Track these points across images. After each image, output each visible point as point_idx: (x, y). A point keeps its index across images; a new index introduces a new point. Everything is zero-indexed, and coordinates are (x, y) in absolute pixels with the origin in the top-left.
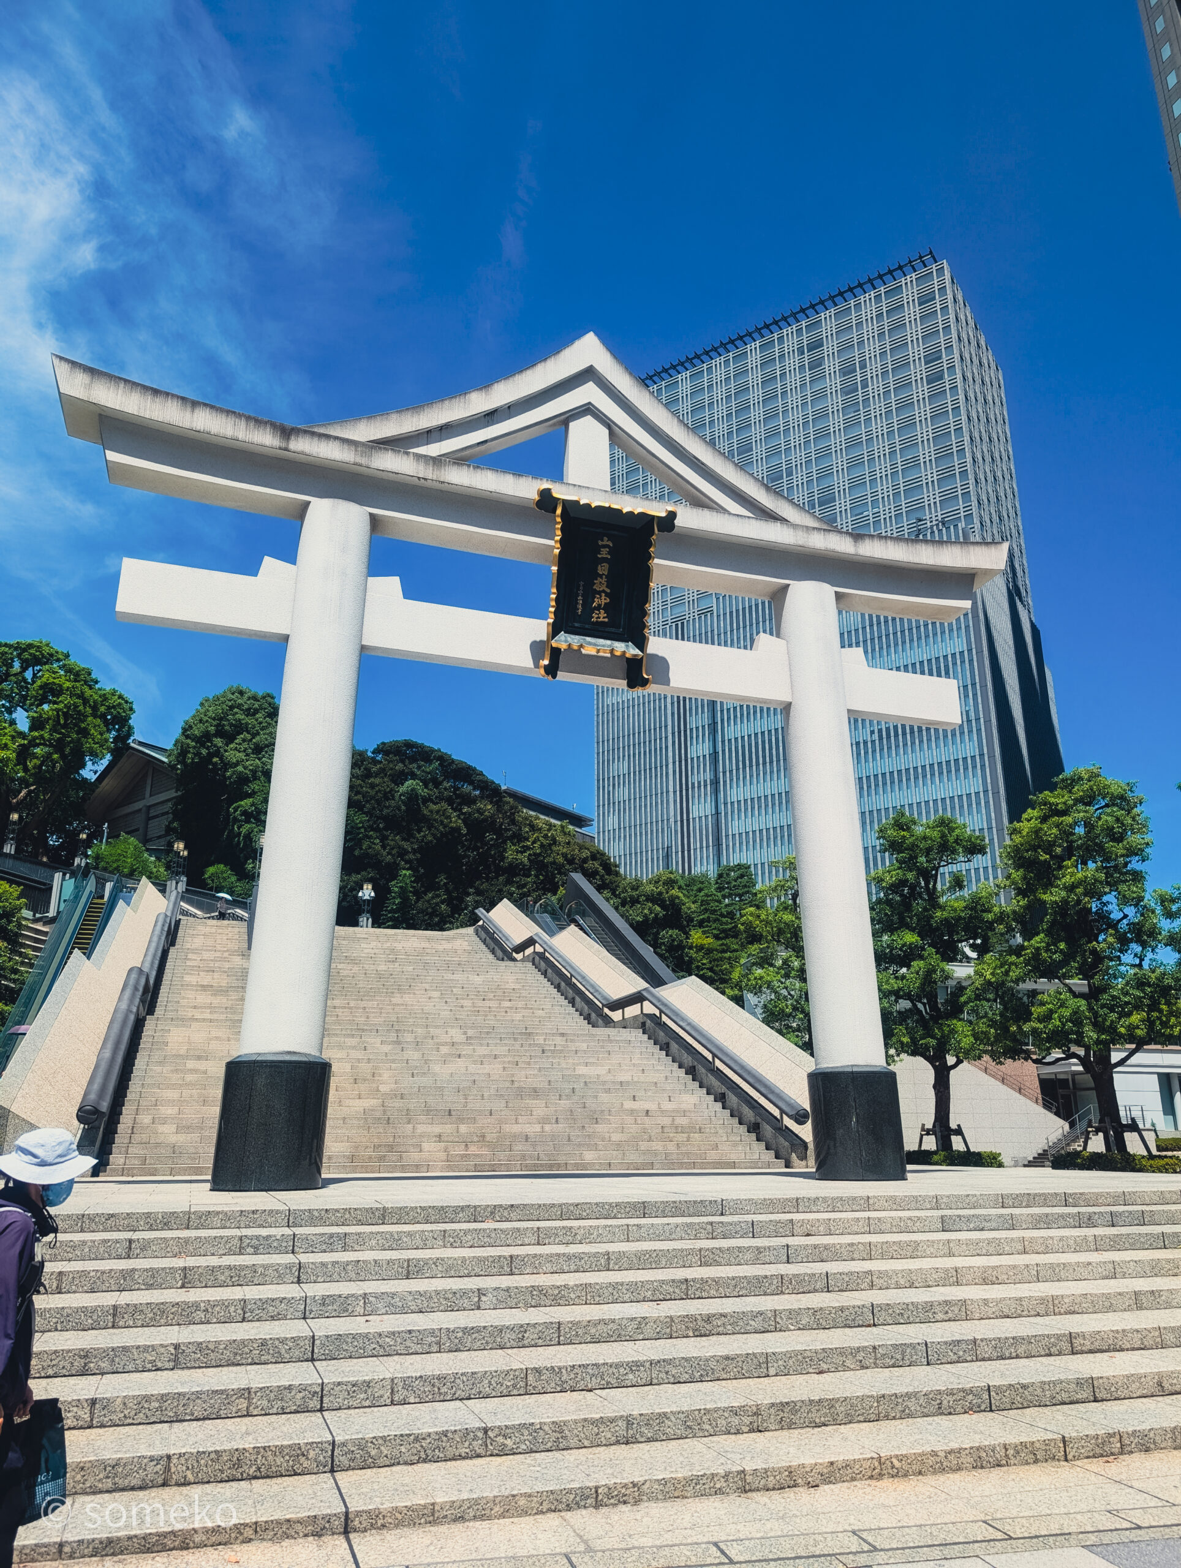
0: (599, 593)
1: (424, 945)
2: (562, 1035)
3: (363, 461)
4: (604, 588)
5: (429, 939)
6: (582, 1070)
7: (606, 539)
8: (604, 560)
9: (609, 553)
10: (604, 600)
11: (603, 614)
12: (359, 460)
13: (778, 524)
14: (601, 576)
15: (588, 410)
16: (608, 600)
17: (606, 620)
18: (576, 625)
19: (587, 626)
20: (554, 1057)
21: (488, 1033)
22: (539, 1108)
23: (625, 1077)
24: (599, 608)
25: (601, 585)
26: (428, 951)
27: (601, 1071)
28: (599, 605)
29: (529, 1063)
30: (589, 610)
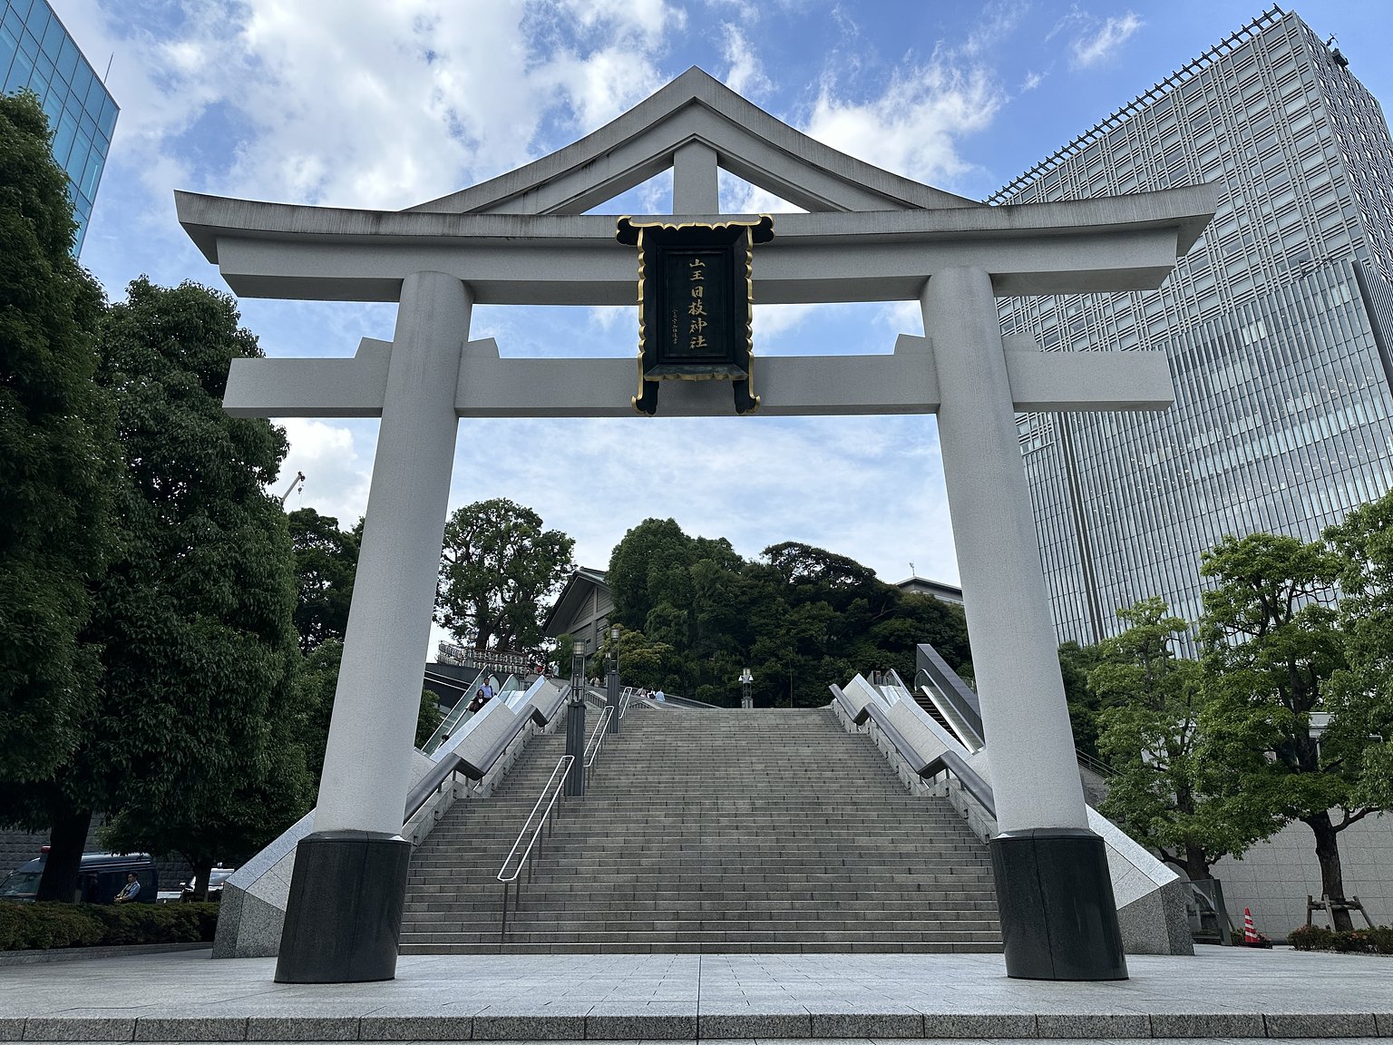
0: (696, 317)
1: (778, 722)
2: (855, 804)
3: (451, 232)
4: (700, 311)
5: (785, 716)
6: (863, 841)
7: (697, 261)
8: (698, 282)
9: (701, 275)
10: (702, 324)
11: (701, 339)
12: (446, 231)
13: (910, 212)
14: (695, 300)
15: (694, 141)
16: (705, 324)
17: (705, 345)
18: (672, 355)
19: (684, 355)
20: (836, 828)
21: (776, 804)
22: (797, 881)
23: (908, 848)
24: (697, 332)
25: (696, 309)
26: (781, 727)
27: (883, 841)
28: (697, 330)
29: (807, 834)
30: (687, 336)
